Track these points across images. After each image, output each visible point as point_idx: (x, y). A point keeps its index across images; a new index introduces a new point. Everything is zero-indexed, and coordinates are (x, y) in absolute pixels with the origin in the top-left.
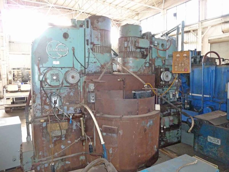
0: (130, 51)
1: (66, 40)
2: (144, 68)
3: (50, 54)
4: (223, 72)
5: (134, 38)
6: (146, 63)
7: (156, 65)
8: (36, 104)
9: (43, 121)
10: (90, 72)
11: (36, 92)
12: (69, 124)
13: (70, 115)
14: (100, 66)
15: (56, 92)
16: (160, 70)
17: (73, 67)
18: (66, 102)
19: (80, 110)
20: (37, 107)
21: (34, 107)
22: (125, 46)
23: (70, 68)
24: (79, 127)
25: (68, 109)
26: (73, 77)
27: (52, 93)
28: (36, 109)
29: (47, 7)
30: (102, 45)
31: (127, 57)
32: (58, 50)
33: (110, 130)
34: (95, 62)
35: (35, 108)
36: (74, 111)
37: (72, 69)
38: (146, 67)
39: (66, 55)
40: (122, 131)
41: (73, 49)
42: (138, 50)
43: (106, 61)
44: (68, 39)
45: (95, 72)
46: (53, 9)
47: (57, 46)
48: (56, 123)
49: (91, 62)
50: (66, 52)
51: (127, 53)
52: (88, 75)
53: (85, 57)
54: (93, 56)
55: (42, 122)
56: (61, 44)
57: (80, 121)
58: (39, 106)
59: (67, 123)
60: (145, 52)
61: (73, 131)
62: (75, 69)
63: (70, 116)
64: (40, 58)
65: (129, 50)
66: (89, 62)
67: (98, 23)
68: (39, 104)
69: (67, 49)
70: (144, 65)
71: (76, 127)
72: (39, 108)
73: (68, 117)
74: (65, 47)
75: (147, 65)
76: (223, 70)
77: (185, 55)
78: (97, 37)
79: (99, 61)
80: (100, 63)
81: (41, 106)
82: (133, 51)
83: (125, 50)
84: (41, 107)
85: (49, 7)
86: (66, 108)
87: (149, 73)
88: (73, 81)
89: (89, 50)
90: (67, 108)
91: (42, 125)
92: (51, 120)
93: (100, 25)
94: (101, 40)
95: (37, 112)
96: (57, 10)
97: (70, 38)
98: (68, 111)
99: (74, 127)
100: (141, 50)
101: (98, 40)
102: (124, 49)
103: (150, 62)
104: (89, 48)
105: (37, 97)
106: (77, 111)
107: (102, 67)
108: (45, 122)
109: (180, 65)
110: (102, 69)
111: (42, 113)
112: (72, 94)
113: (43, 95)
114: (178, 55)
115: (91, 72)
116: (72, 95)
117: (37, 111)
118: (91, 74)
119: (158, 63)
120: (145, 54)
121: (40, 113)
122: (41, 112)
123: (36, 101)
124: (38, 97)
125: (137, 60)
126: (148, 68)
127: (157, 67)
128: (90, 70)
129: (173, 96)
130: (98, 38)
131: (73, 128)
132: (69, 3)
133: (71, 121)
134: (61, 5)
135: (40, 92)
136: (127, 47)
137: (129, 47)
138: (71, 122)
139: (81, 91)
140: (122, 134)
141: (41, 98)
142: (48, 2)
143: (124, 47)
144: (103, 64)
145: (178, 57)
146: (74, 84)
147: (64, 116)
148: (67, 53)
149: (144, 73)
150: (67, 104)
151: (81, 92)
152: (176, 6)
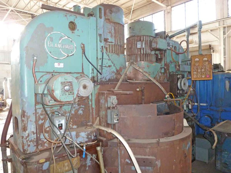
0: (145, 53)
1: (72, 33)
2: (160, 74)
3: (51, 52)
4: (219, 79)
5: (149, 37)
6: (161, 68)
7: (170, 71)
8: (27, 132)
9: (44, 161)
10: (103, 80)
11: (27, 113)
12: (82, 159)
13: (82, 145)
14: (115, 71)
15: (58, 111)
16: (177, 77)
17: (83, 72)
18: (73, 125)
19: (95, 135)
20: (30, 137)
21: (25, 137)
22: (138, 47)
23: (78, 73)
24: (96, 161)
25: (77, 136)
26: (85, 87)
27: (53, 113)
28: (28, 140)
29: (4, 10)
30: (116, 44)
31: (140, 60)
32: (62, 45)
33: (144, 162)
34: (109, 66)
35: (26, 139)
36: (87, 138)
37: (81, 75)
38: (161, 73)
39: (73, 55)
40: (159, 161)
41: (83, 46)
42: (153, 52)
43: (122, 65)
44: (76, 31)
45: (109, 79)
46: (12, 13)
47: (61, 41)
48: (63, 160)
49: (105, 65)
50: (73, 50)
51: (140, 56)
52: (102, 83)
53: (97, 58)
54: (108, 58)
55: (41, 163)
56: (66, 37)
57: (96, 152)
58: (33, 135)
59: (79, 157)
60: (159, 55)
61: (87, 168)
62: (85, 75)
63: (82, 147)
64: (37, 57)
65: (143, 52)
66: (103, 65)
67: (111, 13)
68: (33, 132)
69: (74, 45)
70: (160, 70)
71: (91, 162)
72: (33, 139)
73: (81, 148)
74: (71, 42)
75: (163, 71)
76: (220, 77)
77: (206, 59)
78: (110, 32)
79: (114, 64)
80: (115, 67)
81: (35, 135)
82: (148, 54)
83: (138, 52)
84: (35, 137)
85: (7, 10)
86: (74, 133)
87: (164, 80)
88: (85, 92)
89: (102, 49)
90: (76, 134)
91: (42, 167)
92: (56, 158)
93: (113, 17)
94: (115, 37)
95: (29, 146)
96: (17, 15)
97: (78, 30)
98: (77, 138)
99: (89, 163)
100: (155, 52)
101: (112, 36)
102: (136, 51)
103: (165, 67)
104: (102, 47)
105: (29, 120)
106: (91, 138)
107: (118, 72)
108: (46, 161)
109: (199, 70)
110: (117, 75)
111: (37, 146)
112: (81, 112)
113: (39, 116)
114: (197, 59)
115: (105, 79)
116: (81, 114)
117: (29, 143)
118: (106, 82)
119: (172, 69)
120: (159, 57)
121: (35, 146)
122: (35, 144)
123: (29, 128)
124: (31, 121)
125: (153, 64)
126: (164, 75)
127: (172, 73)
128: (104, 77)
129: (187, 107)
130: (112, 34)
131: (87, 164)
132: (31, 7)
133: (84, 153)
134: (21, 9)
135: (34, 112)
136: (140, 49)
137: (143, 49)
138: (84, 156)
139: (94, 106)
140: (160, 166)
141: (36, 122)
142: (7, 5)
143: (136, 48)
144: (118, 69)
145: (197, 62)
146: (84, 97)
147: (75, 147)
148: (74, 52)
149: (160, 80)
150: (75, 127)
151: (92, 109)
152: (143, 18)
